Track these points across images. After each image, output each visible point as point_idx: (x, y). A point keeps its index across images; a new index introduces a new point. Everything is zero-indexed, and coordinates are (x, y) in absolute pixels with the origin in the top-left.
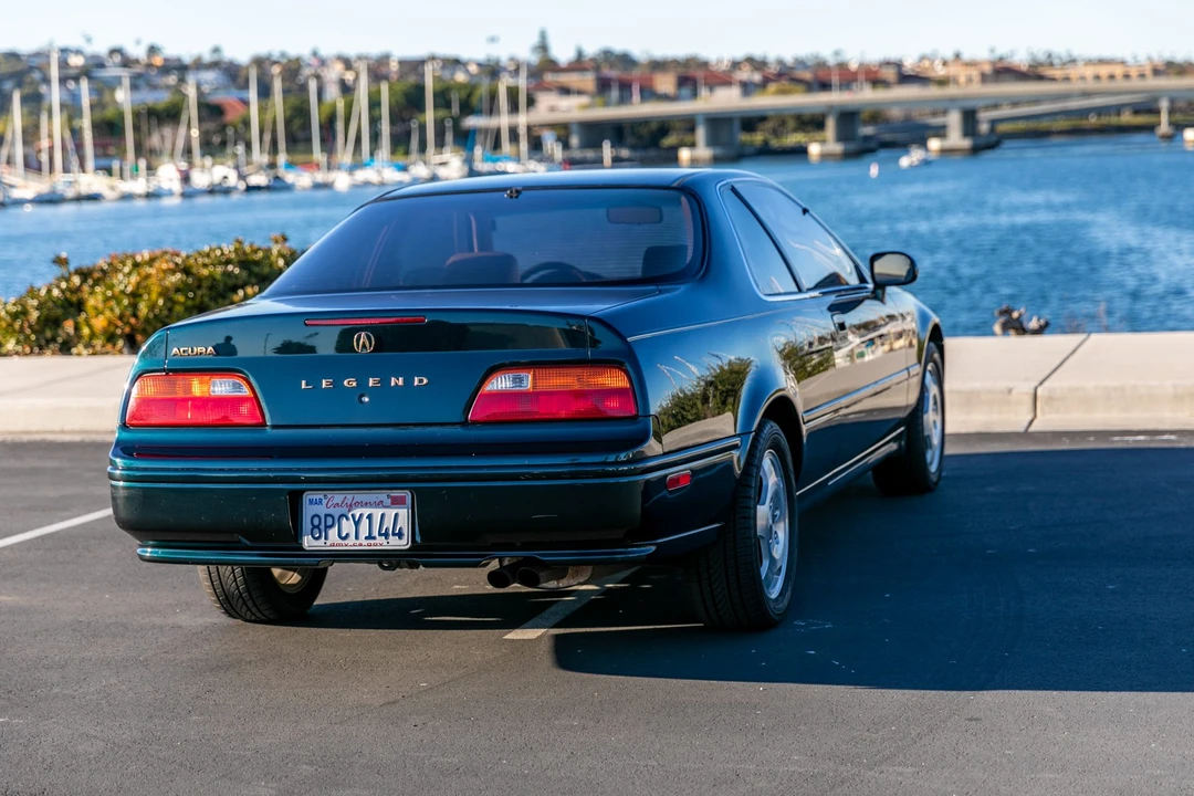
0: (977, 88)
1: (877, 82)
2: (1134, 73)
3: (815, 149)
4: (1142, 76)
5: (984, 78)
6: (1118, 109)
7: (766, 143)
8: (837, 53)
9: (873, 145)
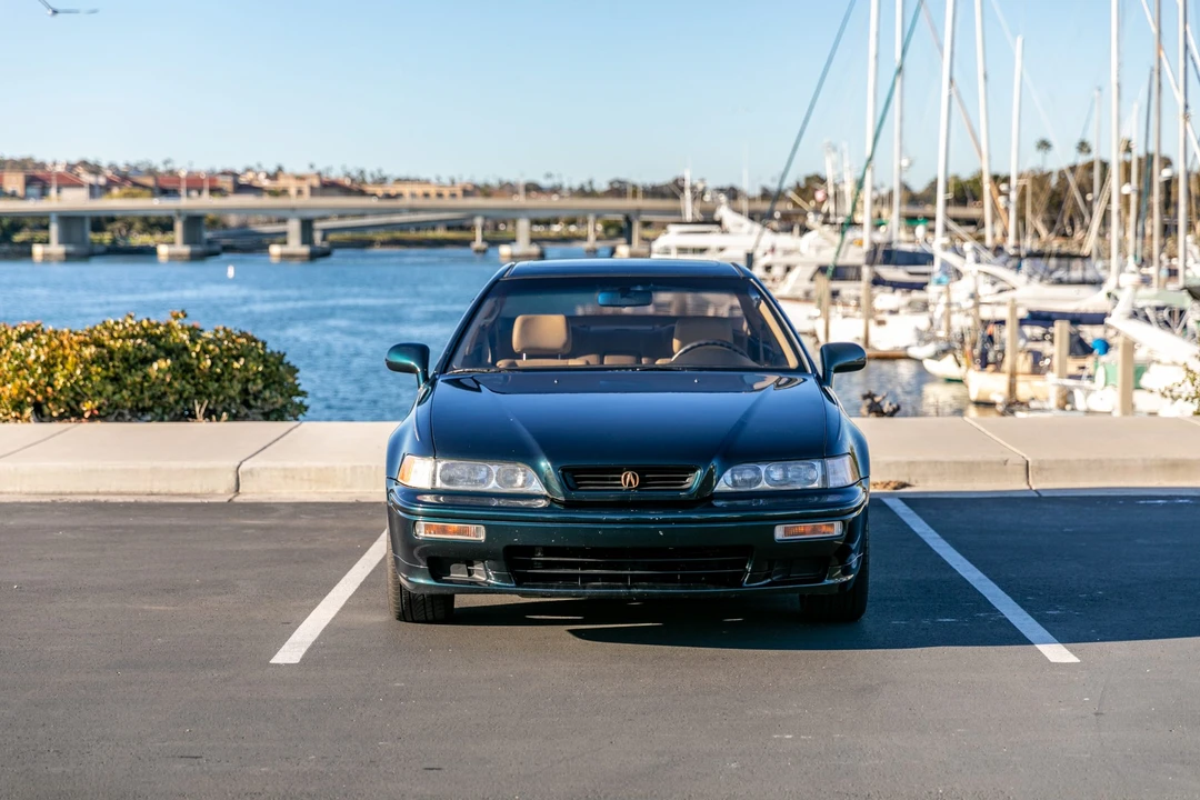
0: (306, 200)
1: (214, 191)
2: (446, 192)
3: (163, 250)
4: (453, 195)
5: (313, 191)
6: (432, 225)
7: (114, 241)
8: (166, 162)
9: (216, 248)
